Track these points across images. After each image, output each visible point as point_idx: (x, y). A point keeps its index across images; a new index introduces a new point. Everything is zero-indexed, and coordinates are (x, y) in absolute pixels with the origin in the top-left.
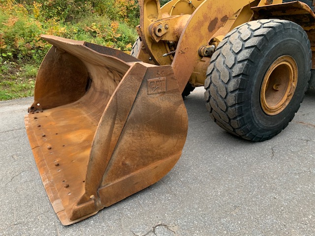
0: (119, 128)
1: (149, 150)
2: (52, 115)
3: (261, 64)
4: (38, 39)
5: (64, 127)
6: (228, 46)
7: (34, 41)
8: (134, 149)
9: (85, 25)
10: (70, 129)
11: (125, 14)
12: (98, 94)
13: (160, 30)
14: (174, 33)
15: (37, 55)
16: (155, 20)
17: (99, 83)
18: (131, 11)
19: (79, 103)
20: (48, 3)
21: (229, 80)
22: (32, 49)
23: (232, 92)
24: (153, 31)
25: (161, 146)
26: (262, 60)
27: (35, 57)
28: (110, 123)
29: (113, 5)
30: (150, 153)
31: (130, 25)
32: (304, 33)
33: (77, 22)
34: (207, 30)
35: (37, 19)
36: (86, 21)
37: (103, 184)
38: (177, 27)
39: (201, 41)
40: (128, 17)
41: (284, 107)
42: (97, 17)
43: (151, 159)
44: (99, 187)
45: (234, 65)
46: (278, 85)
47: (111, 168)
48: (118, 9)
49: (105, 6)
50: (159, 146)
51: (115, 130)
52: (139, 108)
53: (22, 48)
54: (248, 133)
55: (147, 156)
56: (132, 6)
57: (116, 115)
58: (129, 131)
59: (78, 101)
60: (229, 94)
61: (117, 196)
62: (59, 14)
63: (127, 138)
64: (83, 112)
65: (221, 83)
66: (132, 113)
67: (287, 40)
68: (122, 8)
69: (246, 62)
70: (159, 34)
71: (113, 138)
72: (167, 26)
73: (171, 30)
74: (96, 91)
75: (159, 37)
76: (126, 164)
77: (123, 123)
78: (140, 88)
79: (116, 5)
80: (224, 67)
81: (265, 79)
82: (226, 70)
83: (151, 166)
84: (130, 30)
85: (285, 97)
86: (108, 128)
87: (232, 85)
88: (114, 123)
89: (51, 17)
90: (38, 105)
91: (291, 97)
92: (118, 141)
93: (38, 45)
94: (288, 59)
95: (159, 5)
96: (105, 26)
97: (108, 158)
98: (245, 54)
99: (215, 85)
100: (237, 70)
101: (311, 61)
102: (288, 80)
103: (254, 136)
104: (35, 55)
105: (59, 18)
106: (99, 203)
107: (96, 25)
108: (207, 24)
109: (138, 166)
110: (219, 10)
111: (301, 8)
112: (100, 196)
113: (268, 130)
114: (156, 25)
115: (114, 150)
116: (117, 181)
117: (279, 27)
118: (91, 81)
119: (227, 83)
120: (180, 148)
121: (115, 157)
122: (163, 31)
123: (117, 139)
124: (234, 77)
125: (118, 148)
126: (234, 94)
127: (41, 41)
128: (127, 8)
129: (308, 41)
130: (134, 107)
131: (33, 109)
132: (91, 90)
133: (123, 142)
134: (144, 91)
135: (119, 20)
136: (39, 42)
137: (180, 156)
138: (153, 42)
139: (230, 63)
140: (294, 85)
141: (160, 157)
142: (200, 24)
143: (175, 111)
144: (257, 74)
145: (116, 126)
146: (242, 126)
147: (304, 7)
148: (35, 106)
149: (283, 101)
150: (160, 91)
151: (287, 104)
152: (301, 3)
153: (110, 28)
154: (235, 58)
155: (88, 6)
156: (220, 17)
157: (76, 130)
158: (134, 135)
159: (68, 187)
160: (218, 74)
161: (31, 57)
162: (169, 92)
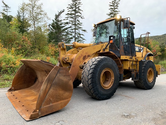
0: (49, 86)
1: (59, 96)
2: (19, 92)
3: (99, 70)
4: (12, 63)
5: (25, 96)
6: (88, 64)
7: (10, 64)
8: (54, 94)
9: (34, 58)
10: (27, 96)
11: (54, 54)
12: (40, 83)
13: (66, 59)
14: (71, 60)
15: (10, 70)
16: (64, 55)
17: (41, 79)
18: (57, 53)
19: (31, 88)
20: (18, 48)
21: (89, 75)
22: (8, 68)
23: (90, 79)
24: (63, 59)
25: (63, 95)
26: (99, 68)
27: (9, 71)
28: (47, 84)
29: (49, 50)
30: (59, 97)
31: (55, 59)
32: (114, 61)
33: (31, 57)
34: (82, 59)
35: (12, 55)
36: (35, 56)
37: (42, 106)
38: (72, 58)
39: (80, 63)
40: (55, 55)
41: (111, 87)
42: (40, 55)
43: (59, 99)
44: (41, 107)
45: (90, 70)
46: (108, 79)
47: (45, 100)
48: (50, 52)
49: (44, 50)
50: (62, 95)
51: (48, 86)
52: (56, 80)
53: (4, 67)
54: (97, 95)
55: (58, 98)
56: (57, 51)
57: (49, 81)
58: (52, 88)
59: (30, 87)
60: (89, 80)
61: (46, 112)
62: (22, 53)
63: (51, 90)
64: (32, 91)
65: (86, 76)
66: (54, 81)
67: (107, 63)
68: (53, 51)
69: (93, 69)
70: (66, 60)
71: (47, 89)
72: (69, 58)
73: (70, 59)
74: (39, 83)
75: (66, 61)
76: (50, 100)
77: (51, 84)
78: (57, 73)
79: (50, 50)
80: (87, 71)
81: (101, 75)
82: (88, 71)
83: (60, 102)
84: (56, 61)
85: (111, 83)
86: (46, 86)
87: (89, 77)
88: (48, 84)
89: (19, 54)
90: (13, 88)
91: (113, 83)
92: (49, 91)
93: (11, 66)
94: (109, 69)
95: (66, 51)
96: (44, 59)
97: (45, 96)
98: (93, 66)
99: (84, 77)
100: (91, 72)
101: (118, 70)
102: (111, 77)
103: (100, 97)
104: (9, 70)
105: (22, 55)
106: (40, 114)
107: (39, 58)
108: (82, 57)
109: (55, 102)
110: (86, 53)
111: (111, 53)
112: (41, 111)
113: (105, 95)
114: (65, 57)
115: (47, 94)
116: (47, 106)
117: (104, 58)
118: (37, 78)
119: (88, 76)
120: (70, 97)
121: (47, 96)
122: (67, 59)
123: (48, 90)
124: (90, 74)
125: (48, 93)
126: (90, 80)
127: (13, 64)
128: (55, 52)
129: (116, 64)
130: (55, 79)
131: (10, 90)
132: (37, 82)
133: (50, 91)
134: (58, 75)
135: (51, 57)
136: (12, 65)
137: (70, 100)
138: (64, 63)
139: (89, 70)
140: (113, 78)
141: (63, 99)
142: (80, 57)
143: (69, 82)
144: (98, 73)
145: (48, 85)
146: (95, 92)
147: (112, 53)
148: (11, 89)
149: (110, 84)
150: (63, 75)
151: (112, 85)
152: (111, 52)
153: (46, 59)
154: (90, 68)
155: (37, 50)
156: (87, 55)
157: (30, 96)
158: (54, 89)
159: (28, 111)
160: (85, 73)
161: (7, 71)
162: (67, 76)
